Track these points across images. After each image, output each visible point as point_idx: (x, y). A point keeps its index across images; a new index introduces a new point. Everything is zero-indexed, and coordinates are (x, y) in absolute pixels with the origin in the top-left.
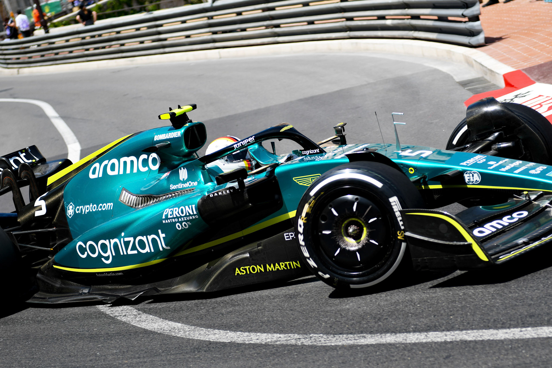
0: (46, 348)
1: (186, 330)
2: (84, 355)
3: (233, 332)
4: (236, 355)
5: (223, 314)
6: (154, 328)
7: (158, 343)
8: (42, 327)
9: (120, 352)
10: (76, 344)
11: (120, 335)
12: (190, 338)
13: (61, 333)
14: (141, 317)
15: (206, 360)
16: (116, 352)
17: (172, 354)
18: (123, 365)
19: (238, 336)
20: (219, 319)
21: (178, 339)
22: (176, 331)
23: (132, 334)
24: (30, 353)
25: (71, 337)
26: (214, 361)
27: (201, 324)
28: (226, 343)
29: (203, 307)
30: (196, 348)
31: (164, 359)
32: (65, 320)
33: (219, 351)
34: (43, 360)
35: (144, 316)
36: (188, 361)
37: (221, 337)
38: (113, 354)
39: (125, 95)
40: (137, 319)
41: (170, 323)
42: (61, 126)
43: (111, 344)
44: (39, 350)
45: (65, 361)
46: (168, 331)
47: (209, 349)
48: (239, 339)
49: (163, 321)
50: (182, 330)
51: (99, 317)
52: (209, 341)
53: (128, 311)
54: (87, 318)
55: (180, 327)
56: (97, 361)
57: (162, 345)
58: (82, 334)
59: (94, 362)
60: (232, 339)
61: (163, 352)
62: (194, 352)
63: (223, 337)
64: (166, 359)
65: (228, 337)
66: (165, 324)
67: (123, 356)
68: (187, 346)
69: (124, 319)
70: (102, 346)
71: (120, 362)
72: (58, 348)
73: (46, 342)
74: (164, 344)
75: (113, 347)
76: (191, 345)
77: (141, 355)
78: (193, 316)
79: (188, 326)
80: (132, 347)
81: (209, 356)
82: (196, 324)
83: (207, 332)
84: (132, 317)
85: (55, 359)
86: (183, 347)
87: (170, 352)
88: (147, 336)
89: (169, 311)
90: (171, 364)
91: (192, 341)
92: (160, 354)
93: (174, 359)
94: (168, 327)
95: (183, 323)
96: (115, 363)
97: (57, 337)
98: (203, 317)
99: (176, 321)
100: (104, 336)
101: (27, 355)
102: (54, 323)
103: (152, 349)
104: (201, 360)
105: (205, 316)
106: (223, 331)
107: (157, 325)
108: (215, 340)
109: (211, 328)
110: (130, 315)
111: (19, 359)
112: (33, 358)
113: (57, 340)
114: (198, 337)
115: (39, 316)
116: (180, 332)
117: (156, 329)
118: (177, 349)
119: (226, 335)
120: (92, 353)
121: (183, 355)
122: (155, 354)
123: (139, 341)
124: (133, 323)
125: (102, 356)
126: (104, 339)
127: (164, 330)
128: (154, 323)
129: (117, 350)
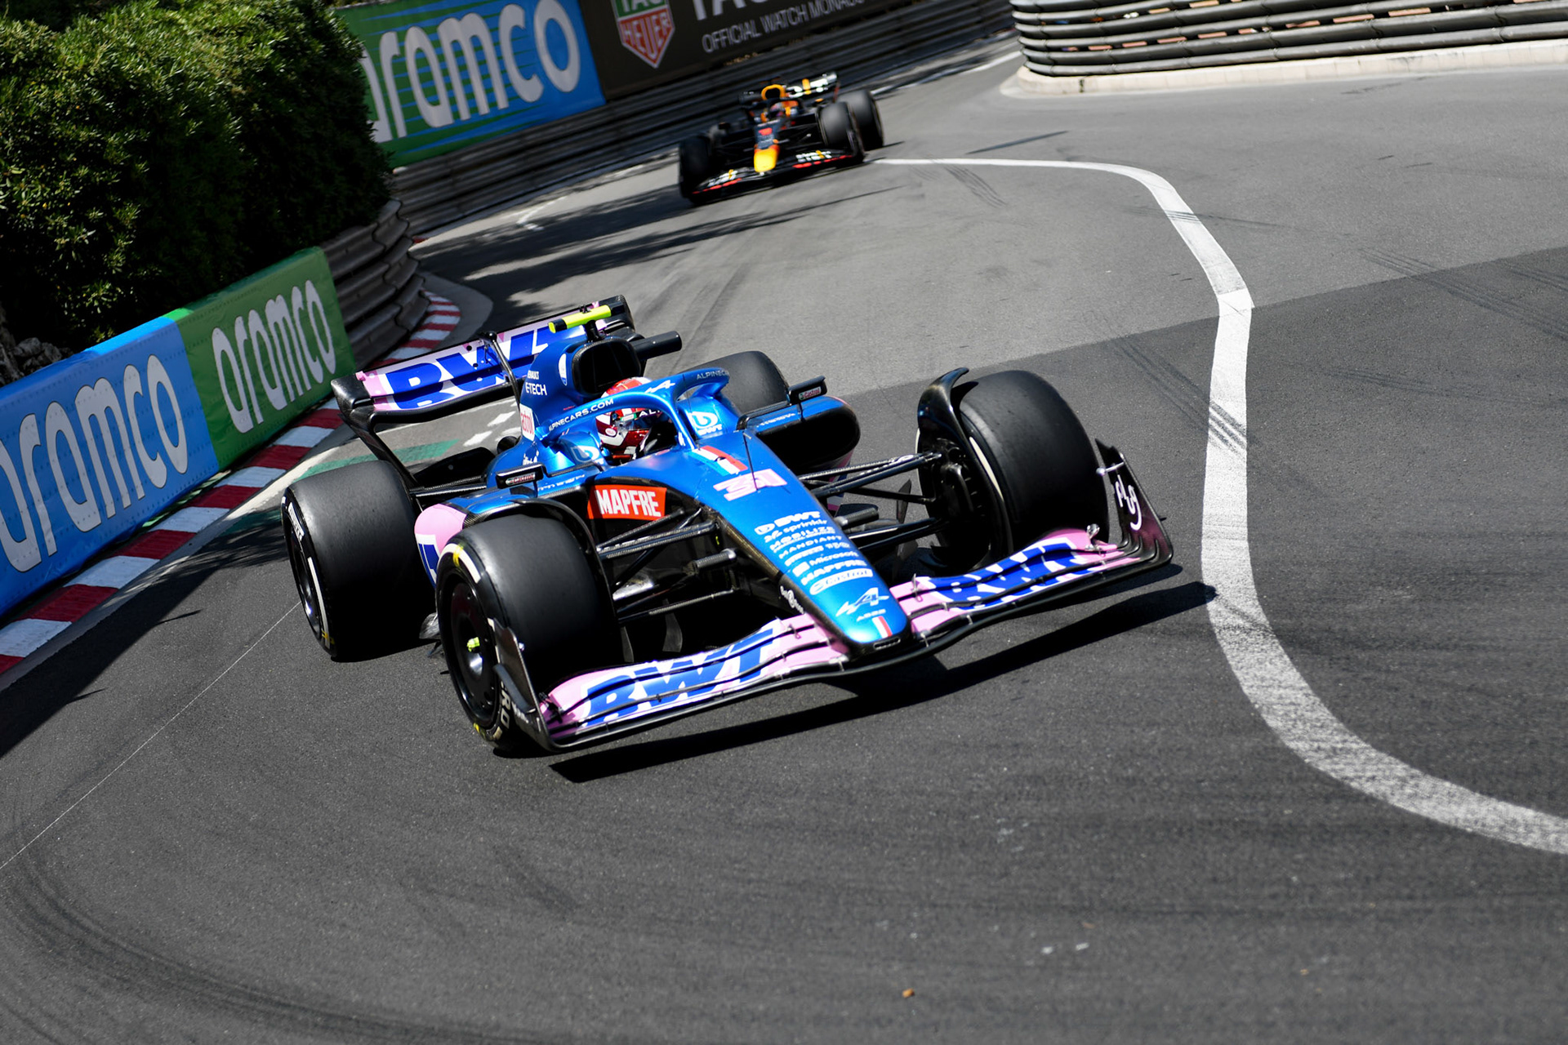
0: (1149, 854)
1: (1550, 829)
2: (1254, 880)
7: (1466, 860)
8: (1138, 796)
9: (1357, 877)
11: (1358, 832)
12: (1561, 851)
13: (1192, 815)
14: (1417, 786)
16: (1346, 879)
17: (1508, 895)
18: (1365, 914)
21: (1524, 853)
22: (1520, 830)
23: (1392, 830)
24: (1103, 865)
25: (1220, 830)
31: (1483, 904)
34: (1139, 887)
35: (1427, 783)
36: (1552, 915)
38: (1337, 884)
39: (1383, 158)
40: (1408, 790)
41: (1503, 807)
42: (1199, 240)
43: (1333, 854)
44: (1129, 857)
45: (1200, 893)
46: (1496, 830)
49: (1480, 801)
51: (1299, 778)
53: (1381, 766)
54: (1265, 780)
55: (1530, 821)
56: (1292, 898)
57: (1479, 867)
58: (1249, 822)
59: (1284, 902)
61: (1481, 886)
64: (1490, 906)
66: (1486, 808)
67: (1366, 891)
68: (1551, 876)
69: (1369, 788)
70: (1307, 859)
71: (1357, 905)
72: (1181, 856)
73: (1148, 836)
74: (1484, 864)
75: (1336, 865)
76: (1562, 870)
77: (1417, 889)
79: (1555, 818)
80: (1393, 865)
84: (1392, 783)
85: (1173, 888)
86: (1538, 876)
87: (1501, 887)
88: (1435, 839)
89: (1501, 773)
90: (1502, 922)
92: (1470, 893)
93: (1512, 908)
94: (1494, 817)
95: (1539, 807)
96: (1342, 909)
97: (1179, 825)
99: (1519, 803)
100: (1311, 832)
101: (1096, 869)
102: (1172, 786)
103: (1449, 876)
107: (1463, 809)
110: (1387, 778)
111: (1074, 880)
112: (1112, 880)
113: (1180, 833)
115: (1131, 765)
116: (1532, 835)
117: (1460, 821)
118: (1520, 881)
120: (1278, 875)
121: (1540, 900)
122: (1459, 892)
123: (1412, 853)
124: (1396, 801)
125: (1305, 885)
126: (1313, 839)
127: (1484, 825)
128: (1456, 803)
129: (1350, 871)
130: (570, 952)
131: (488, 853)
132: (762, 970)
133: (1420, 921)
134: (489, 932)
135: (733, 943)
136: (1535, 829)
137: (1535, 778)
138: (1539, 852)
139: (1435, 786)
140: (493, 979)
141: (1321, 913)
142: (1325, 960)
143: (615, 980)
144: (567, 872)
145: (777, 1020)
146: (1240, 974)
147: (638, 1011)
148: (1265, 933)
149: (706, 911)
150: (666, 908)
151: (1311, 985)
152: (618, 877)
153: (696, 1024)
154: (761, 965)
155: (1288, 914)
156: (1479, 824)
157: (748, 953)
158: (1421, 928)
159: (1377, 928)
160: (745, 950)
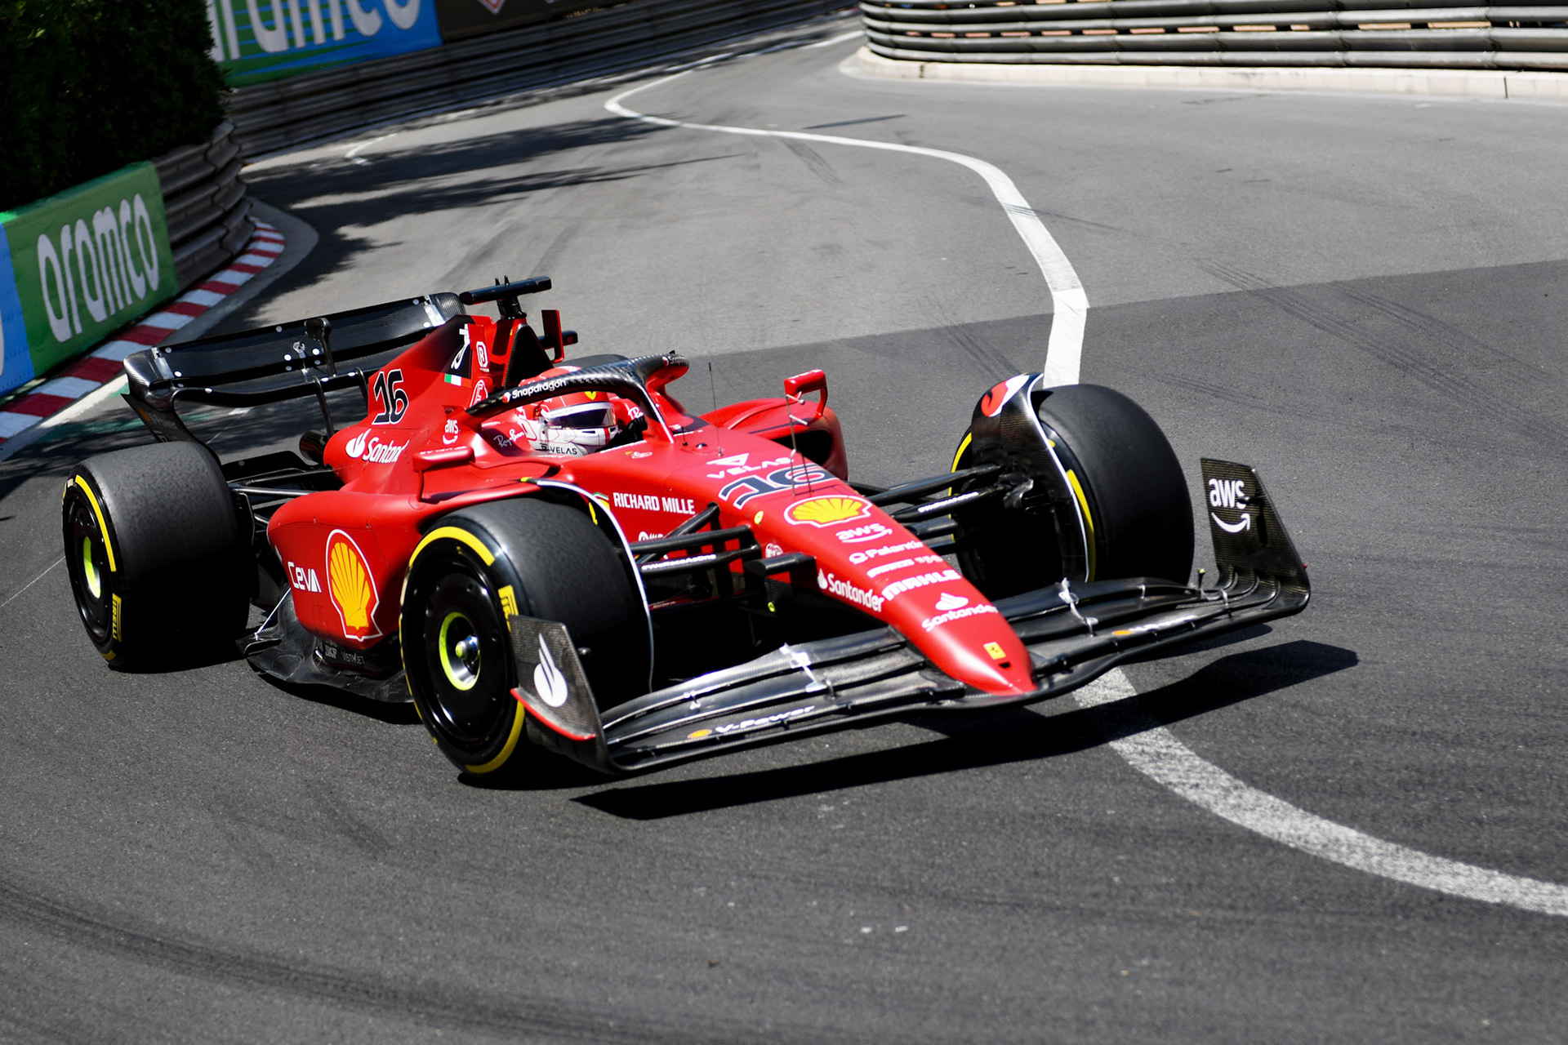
0: (971, 843)
1: (1373, 851)
2: (1076, 878)
3: (1509, 877)
4: (1515, 942)
5: (1480, 823)
6: (1280, 834)
7: (1288, 875)
9: (1179, 883)
11: (1181, 838)
12: (1384, 874)
13: (1014, 807)
14: (1240, 797)
15: (1428, 944)
16: (1167, 884)
17: (1330, 913)
18: (1186, 920)
19: (1523, 890)
20: (1469, 835)
21: (1346, 873)
22: (1343, 849)
23: (1215, 839)
24: (924, 849)
25: (1042, 824)
26: (1452, 948)
27: (1415, 840)
28: (1486, 903)
29: (1422, 795)
30: (1401, 906)
31: (1305, 920)
33: (1465, 925)
34: (960, 875)
35: (1250, 795)
36: (1374, 937)
37: (1473, 885)
38: (1158, 887)
39: (1222, 171)
40: (1232, 801)
41: (1325, 824)
42: (1036, 235)
43: (1155, 857)
44: (950, 844)
45: (1021, 886)
46: (1319, 847)
47: (1438, 915)
48: (1527, 899)
49: (1303, 818)
51: (1123, 780)
52: (1439, 893)
53: (1205, 774)
55: (1353, 841)
56: (1113, 898)
57: (1301, 883)
58: (1071, 819)
59: (1105, 902)
60: (1505, 895)
61: (1303, 902)
62: (1394, 915)
63: (1481, 887)
64: (1312, 923)
65: (1496, 889)
66: (1309, 825)
67: (1188, 897)
69: (1193, 796)
70: (1129, 861)
71: (1178, 911)
72: (1002, 847)
73: (969, 825)
74: (1306, 881)
75: (1158, 869)
76: (1384, 893)
77: (1239, 900)
78: (1394, 815)
79: (1378, 841)
80: (1215, 874)
81: (1437, 933)
82: (1400, 837)
83: (1433, 867)
84: (1215, 792)
85: (994, 878)
86: (1360, 896)
87: (1323, 904)
88: (1258, 851)
89: (1325, 791)
90: (1323, 939)
91: (1388, 884)
92: (1292, 908)
93: (1333, 927)
94: (1317, 834)
95: (1362, 829)
96: (1163, 913)
97: (1001, 816)
98: (1421, 821)
99: (1342, 822)
100: (1133, 834)
101: (917, 853)
103: (1271, 889)
104: (1413, 939)
105: (1429, 821)
106: (1481, 869)
107: (1286, 824)
108: (1454, 889)
109: (1443, 855)
110: (1211, 787)
111: (894, 862)
112: (933, 865)
113: (1002, 824)
114: (1405, 876)
116: (1354, 855)
117: (1283, 835)
118: (1343, 900)
119: (1487, 882)
120: (1101, 875)
121: (1362, 920)
122: (1281, 906)
123: (1234, 863)
124: (1218, 810)
125: (1126, 887)
126: (1136, 842)
127: (1306, 842)
128: (1279, 817)
129: (1172, 876)
130: (381, 893)
131: (299, 786)
132: (577, 926)
133: (1242, 931)
134: (299, 865)
135: (547, 897)
136: (1358, 850)
137: (1359, 799)
138: (1361, 873)
139: (1258, 799)
140: (302, 913)
141: (1142, 916)
142: (1145, 962)
143: (426, 924)
144: (380, 812)
145: (590, 978)
146: (1060, 969)
147: (449, 957)
148: (1086, 931)
149: (521, 862)
150: (480, 857)
151: (1132, 986)
152: (432, 821)
153: (508, 975)
154: (575, 921)
155: (1109, 914)
156: (1302, 840)
157: (562, 908)
158: (1243, 939)
159: (1198, 935)
160: (559, 904)
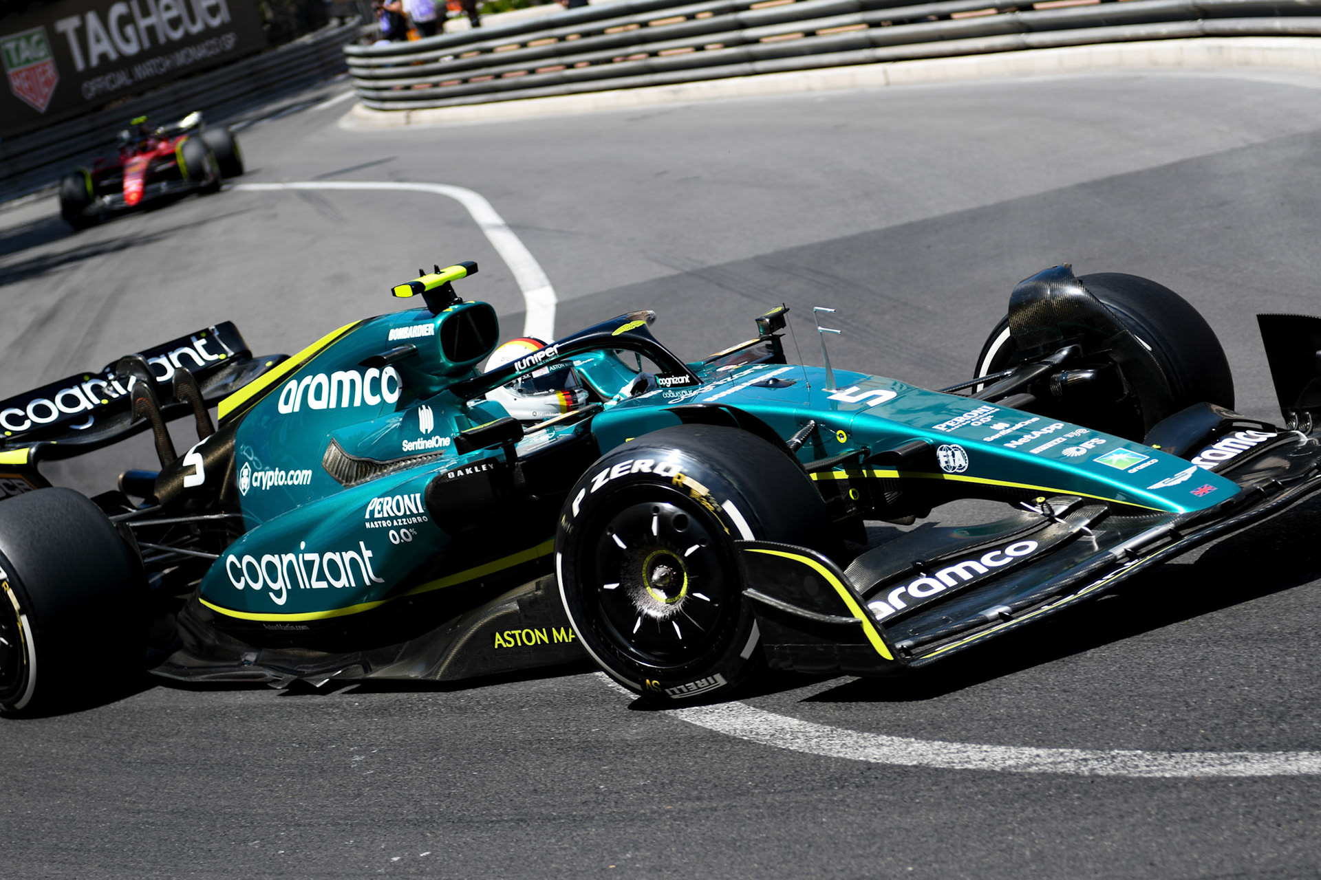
0: (480, 772)
1: (812, 734)
2: (569, 790)
3: (924, 742)
4: (931, 797)
7: (743, 765)
8: (469, 723)
9: (654, 783)
10: (549, 764)
11: (654, 745)
12: (821, 754)
13: (515, 737)
15: (860, 808)
16: (644, 785)
17: (779, 792)
18: (661, 815)
19: (935, 752)
21: (791, 756)
22: (788, 736)
23: (682, 742)
24: (441, 783)
25: (538, 748)
26: (880, 809)
27: (846, 721)
28: (907, 766)
30: (836, 779)
31: (759, 802)
32: (523, 707)
33: (890, 787)
34: (472, 801)
36: (815, 808)
37: (895, 752)
38: (637, 789)
39: (660, 174)
41: (772, 717)
42: (509, 246)
43: (633, 764)
44: (464, 776)
45: (523, 803)
46: (768, 737)
47: (867, 782)
48: (939, 759)
49: (754, 713)
50: (801, 734)
51: (604, 701)
52: (867, 763)
54: (576, 704)
55: (796, 728)
56: (600, 804)
57: (754, 770)
58: (563, 740)
59: (594, 807)
60: (921, 757)
61: (756, 786)
62: (831, 786)
63: (901, 754)
64: (765, 802)
65: (913, 753)
66: (759, 719)
67: (662, 795)
68: (813, 774)
70: (612, 770)
71: (654, 807)
72: (507, 771)
73: (478, 757)
74: (758, 767)
75: (636, 773)
76: (823, 769)
77: (704, 791)
79: (816, 726)
80: (683, 772)
81: (867, 798)
82: (834, 720)
83: (862, 741)
85: (500, 800)
86: (803, 774)
87: (773, 786)
88: (718, 747)
90: (774, 815)
91: (826, 762)
92: (748, 792)
93: (782, 804)
94: (766, 727)
95: (803, 717)
96: (643, 811)
97: (505, 746)
99: (785, 714)
100: (615, 745)
101: (435, 787)
103: (730, 779)
104: (848, 806)
106: (901, 739)
107: (740, 720)
108: (880, 759)
109: (869, 731)
111: (417, 797)
112: (449, 795)
113: (506, 753)
114: (839, 752)
116: (798, 740)
117: (738, 731)
118: (789, 780)
119: (906, 749)
120: (589, 785)
121: (806, 795)
122: (738, 792)
123: (699, 760)
125: (611, 792)
126: (617, 753)
127: (757, 734)
129: (648, 779)
133: (707, 818)
135: (125, 866)
136: (800, 735)
138: (803, 754)
141: (625, 816)
142: (628, 856)
148: (579, 835)
149: (102, 839)
150: (67, 839)
152: (25, 813)
155: (597, 817)
156: (754, 733)
157: (138, 875)
158: (708, 824)
159: (671, 826)
160: (136, 872)
